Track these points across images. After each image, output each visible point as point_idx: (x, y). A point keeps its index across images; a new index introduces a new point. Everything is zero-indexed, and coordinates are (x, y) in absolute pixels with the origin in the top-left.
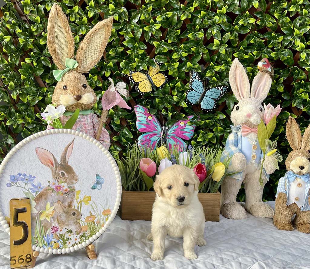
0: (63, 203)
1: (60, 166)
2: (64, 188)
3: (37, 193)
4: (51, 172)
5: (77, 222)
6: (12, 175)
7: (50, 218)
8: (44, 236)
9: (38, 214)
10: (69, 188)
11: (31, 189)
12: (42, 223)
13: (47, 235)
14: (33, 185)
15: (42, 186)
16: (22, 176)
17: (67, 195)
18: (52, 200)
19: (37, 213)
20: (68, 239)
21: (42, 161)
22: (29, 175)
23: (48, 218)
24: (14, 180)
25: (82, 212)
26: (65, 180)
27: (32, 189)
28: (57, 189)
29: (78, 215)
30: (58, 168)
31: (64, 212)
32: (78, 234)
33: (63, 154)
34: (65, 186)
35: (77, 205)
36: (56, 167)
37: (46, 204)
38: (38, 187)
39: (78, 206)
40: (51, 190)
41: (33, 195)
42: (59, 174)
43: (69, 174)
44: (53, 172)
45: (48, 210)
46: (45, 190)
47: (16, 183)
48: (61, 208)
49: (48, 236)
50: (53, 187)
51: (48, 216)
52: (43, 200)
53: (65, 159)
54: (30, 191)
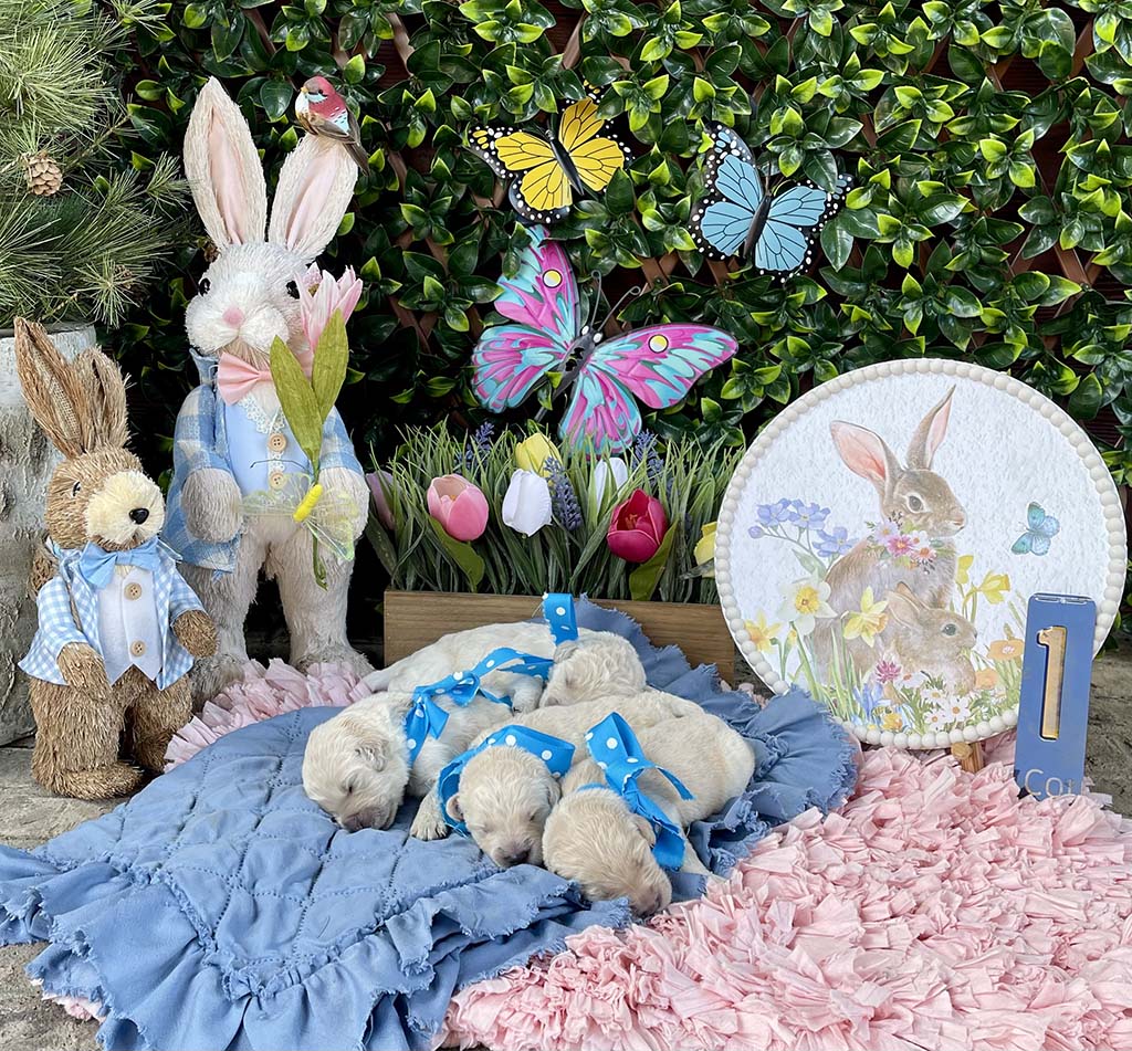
0: (913, 591)
1: (905, 476)
2: (919, 547)
3: (834, 559)
4: (877, 496)
5: (959, 657)
6: (764, 503)
7: (874, 636)
8: (856, 687)
9: (838, 621)
10: (935, 546)
11: (818, 546)
12: (849, 649)
13: (863, 687)
14: (824, 535)
15: (850, 537)
16: (791, 508)
17: (928, 568)
18: (881, 583)
19: (836, 619)
20: (931, 705)
21: (852, 462)
22: (812, 504)
23: (868, 635)
24: (769, 519)
25: (978, 625)
26: (920, 522)
27: (820, 545)
28: (898, 549)
29: (965, 634)
30: (899, 483)
31: (919, 620)
32: (962, 693)
33: (915, 438)
34: (922, 540)
35: (963, 600)
36: (894, 481)
37: (860, 594)
38: (838, 540)
39: (965, 606)
40: (876, 550)
41: (821, 563)
42: (903, 501)
43: (935, 501)
44: (883, 496)
45: (866, 613)
46: (857, 551)
47: (775, 528)
48: (909, 609)
49: (866, 689)
50: (884, 542)
51: (867, 630)
52: (851, 580)
53: (923, 454)
54: (815, 551)
